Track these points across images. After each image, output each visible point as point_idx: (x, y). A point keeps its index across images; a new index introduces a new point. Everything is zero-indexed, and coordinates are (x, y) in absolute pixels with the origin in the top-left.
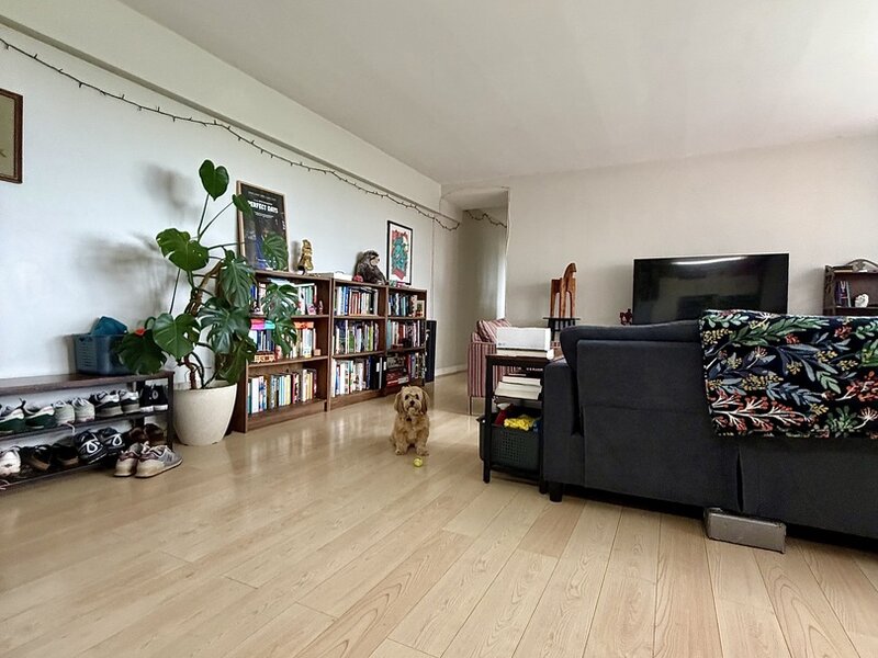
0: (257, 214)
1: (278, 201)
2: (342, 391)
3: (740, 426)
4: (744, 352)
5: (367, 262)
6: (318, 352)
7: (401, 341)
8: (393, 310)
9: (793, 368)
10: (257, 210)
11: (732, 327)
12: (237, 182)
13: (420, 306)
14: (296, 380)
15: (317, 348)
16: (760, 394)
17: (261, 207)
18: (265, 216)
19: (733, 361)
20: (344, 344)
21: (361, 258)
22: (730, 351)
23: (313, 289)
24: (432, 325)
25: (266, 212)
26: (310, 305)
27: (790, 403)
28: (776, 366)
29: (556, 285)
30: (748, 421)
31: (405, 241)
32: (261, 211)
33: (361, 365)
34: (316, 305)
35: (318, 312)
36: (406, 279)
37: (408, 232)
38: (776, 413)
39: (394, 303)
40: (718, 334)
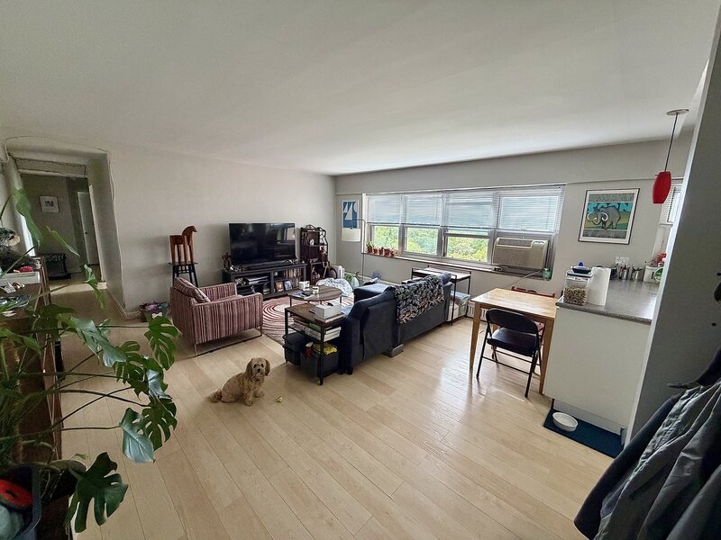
4: (406, 300)
9: (414, 302)
11: (403, 293)
16: (409, 311)
19: (404, 304)
22: (404, 300)
27: (414, 311)
28: (412, 302)
30: (407, 320)
38: (412, 315)
40: (401, 296)
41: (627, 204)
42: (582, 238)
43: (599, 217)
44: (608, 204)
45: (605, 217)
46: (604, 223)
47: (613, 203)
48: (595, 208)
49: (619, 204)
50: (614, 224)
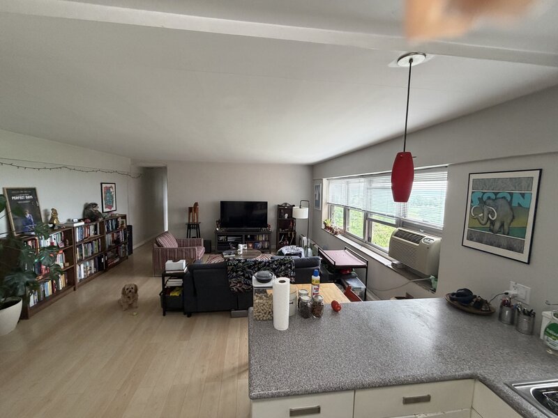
0: (19, 202)
1: (32, 191)
2: (83, 277)
3: (236, 290)
4: (237, 272)
5: (91, 209)
6: (67, 264)
7: (114, 241)
8: (108, 228)
9: (247, 275)
10: (19, 200)
11: (234, 265)
12: (3, 189)
13: (123, 222)
14: (54, 282)
15: (66, 262)
16: (240, 282)
17: (21, 198)
18: (24, 202)
19: (234, 274)
20: (82, 255)
21: (87, 207)
22: (234, 272)
23: (61, 234)
24: (130, 227)
25: (25, 200)
26: (60, 242)
27: (246, 284)
28: (243, 275)
29: (190, 209)
30: (238, 289)
31: (111, 190)
32: (22, 200)
33: (92, 262)
34: (64, 241)
35: (65, 245)
36: (113, 209)
37: (113, 185)
38: (243, 287)
39: (108, 225)
40: (231, 267)
41: (523, 195)
42: (467, 243)
43: (486, 213)
44: (496, 194)
45: (492, 213)
46: (493, 223)
47: (504, 193)
48: (481, 199)
49: (511, 194)
50: (506, 227)
